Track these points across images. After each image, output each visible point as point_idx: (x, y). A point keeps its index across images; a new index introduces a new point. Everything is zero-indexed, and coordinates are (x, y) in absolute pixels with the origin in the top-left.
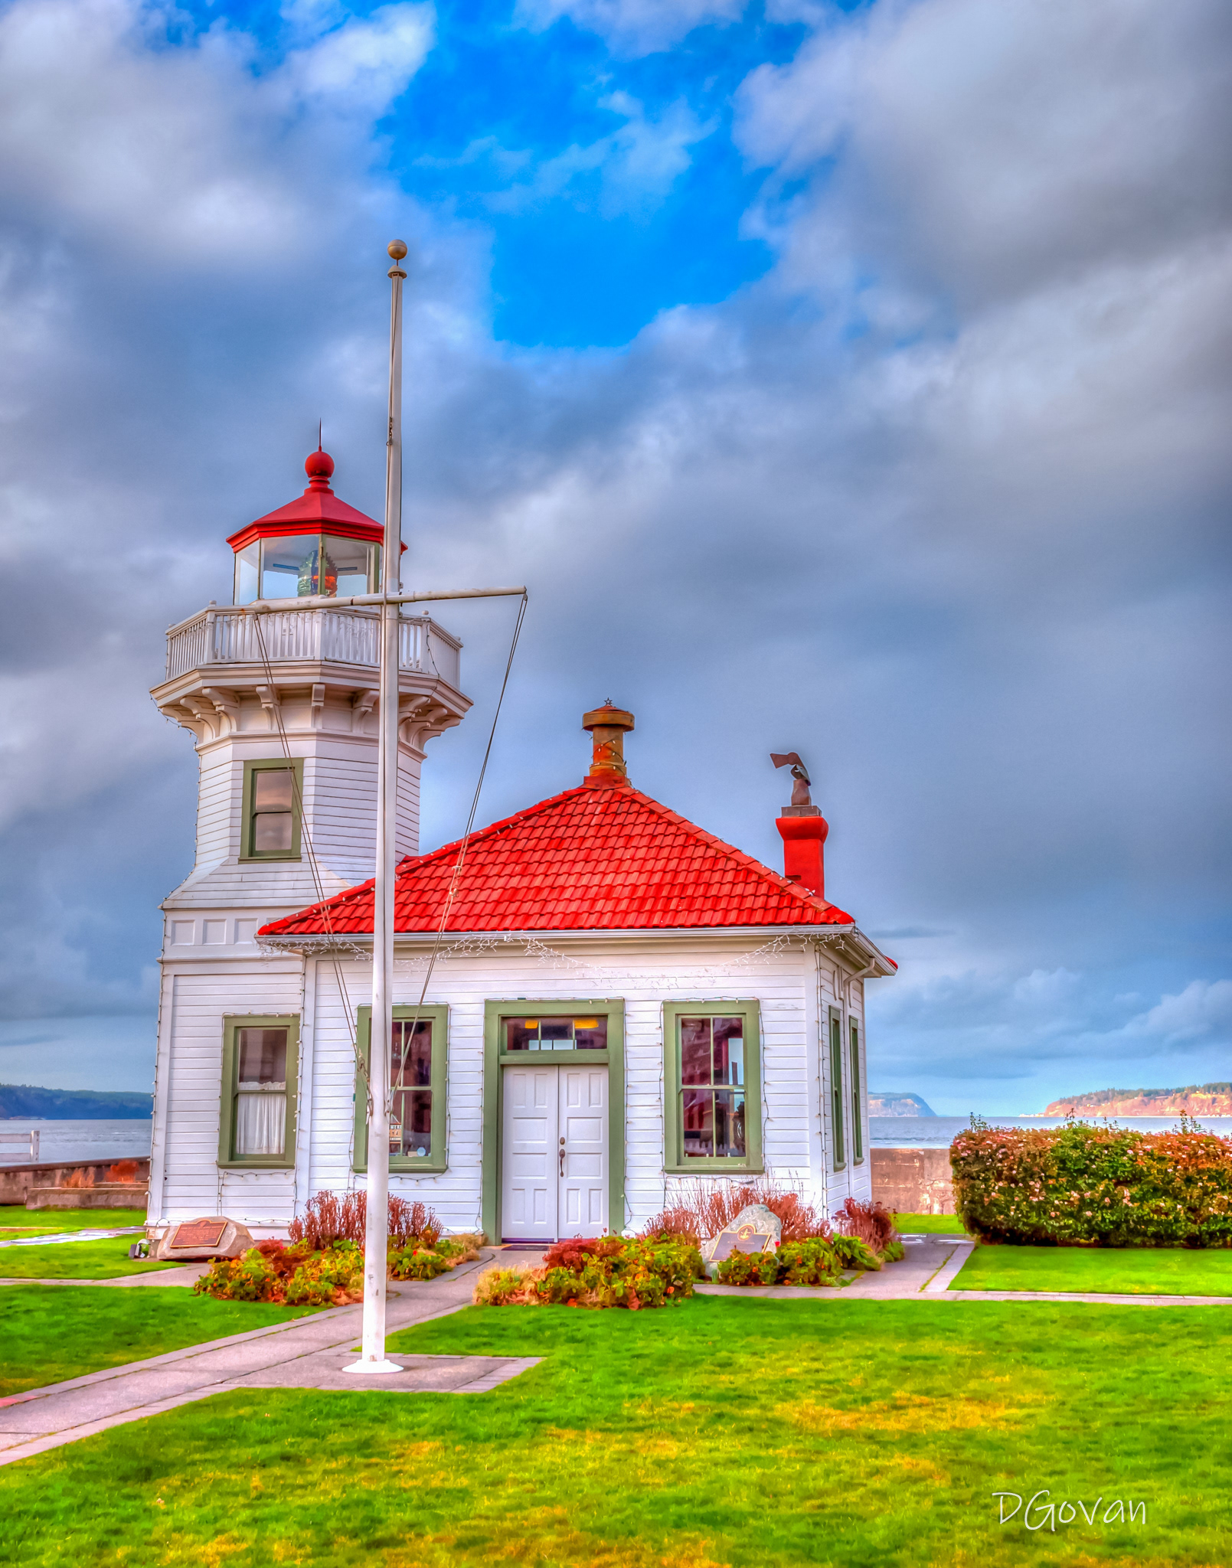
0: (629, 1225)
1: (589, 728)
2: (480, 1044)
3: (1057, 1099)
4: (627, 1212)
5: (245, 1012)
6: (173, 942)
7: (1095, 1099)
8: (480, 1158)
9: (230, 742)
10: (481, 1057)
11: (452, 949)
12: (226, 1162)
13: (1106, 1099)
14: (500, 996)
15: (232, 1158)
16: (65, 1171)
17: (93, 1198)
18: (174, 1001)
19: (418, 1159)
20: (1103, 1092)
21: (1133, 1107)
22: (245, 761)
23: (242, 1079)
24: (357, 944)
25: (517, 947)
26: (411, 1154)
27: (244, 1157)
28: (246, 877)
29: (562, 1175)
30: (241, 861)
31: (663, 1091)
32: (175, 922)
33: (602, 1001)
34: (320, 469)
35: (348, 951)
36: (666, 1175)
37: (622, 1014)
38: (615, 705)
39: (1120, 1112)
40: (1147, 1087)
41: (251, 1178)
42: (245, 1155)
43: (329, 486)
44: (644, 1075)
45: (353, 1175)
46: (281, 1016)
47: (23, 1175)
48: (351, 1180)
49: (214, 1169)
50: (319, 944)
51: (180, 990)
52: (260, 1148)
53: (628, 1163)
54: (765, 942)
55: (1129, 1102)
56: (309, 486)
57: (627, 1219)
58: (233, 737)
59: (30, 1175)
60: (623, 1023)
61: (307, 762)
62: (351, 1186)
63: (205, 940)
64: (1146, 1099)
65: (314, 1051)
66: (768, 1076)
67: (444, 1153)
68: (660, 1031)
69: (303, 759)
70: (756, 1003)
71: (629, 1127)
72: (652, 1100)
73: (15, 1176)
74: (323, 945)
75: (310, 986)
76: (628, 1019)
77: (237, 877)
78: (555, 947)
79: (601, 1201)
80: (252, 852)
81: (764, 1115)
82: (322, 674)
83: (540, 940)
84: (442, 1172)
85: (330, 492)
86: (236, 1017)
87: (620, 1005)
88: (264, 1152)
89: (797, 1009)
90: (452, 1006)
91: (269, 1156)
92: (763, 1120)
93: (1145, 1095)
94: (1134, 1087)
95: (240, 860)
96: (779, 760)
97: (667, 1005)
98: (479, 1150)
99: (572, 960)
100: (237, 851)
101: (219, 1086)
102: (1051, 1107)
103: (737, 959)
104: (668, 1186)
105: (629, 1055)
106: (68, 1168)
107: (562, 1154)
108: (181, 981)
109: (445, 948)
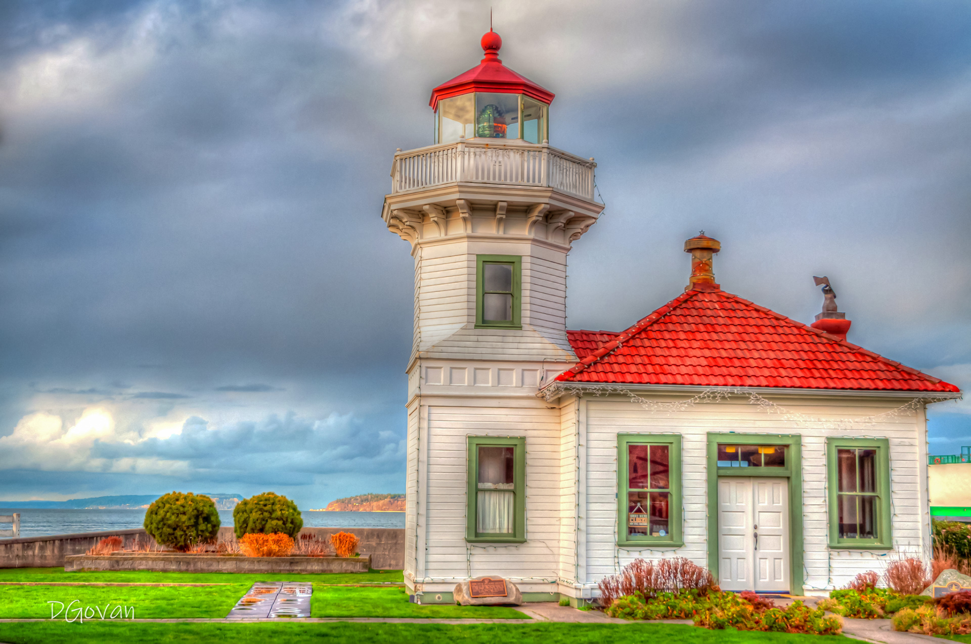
0: (806, 582)
1: (690, 250)
2: (704, 462)
3: (335, 499)
4: (805, 573)
5: (484, 434)
6: (426, 382)
7: (359, 500)
8: (705, 537)
9: (466, 240)
10: (705, 470)
11: (699, 397)
12: (473, 538)
13: (367, 500)
14: (717, 430)
15: (477, 535)
16: (41, 543)
17: (121, 563)
18: (429, 424)
19: (660, 538)
20: (365, 495)
21: (384, 505)
22: (477, 255)
23: (480, 481)
24: (631, 391)
25: (743, 398)
26: (655, 535)
27: (483, 535)
28: (480, 338)
29: (756, 549)
30: (477, 327)
31: (827, 495)
32: (427, 368)
33: (787, 436)
34: (492, 45)
35: (625, 395)
36: (830, 550)
37: (799, 444)
38: (707, 235)
39: (375, 508)
40: (393, 493)
41: (491, 550)
42: (483, 533)
43: (498, 57)
44: (815, 485)
45: (617, 548)
46: (511, 438)
47: (16, 546)
48: (616, 551)
49: (463, 543)
50: (604, 390)
51: (433, 417)
52: (494, 528)
53: (805, 542)
54: (907, 402)
55: (381, 502)
56: (484, 57)
57: (805, 577)
58: (469, 237)
59: (20, 546)
60: (799, 452)
61: (524, 259)
62: (616, 555)
63: (451, 382)
64: (392, 500)
65: (587, 463)
66: (895, 487)
67: (681, 533)
68: (824, 457)
69: (520, 257)
70: (886, 441)
71: (805, 518)
72: (820, 501)
73: (11, 547)
74: (607, 390)
75: (583, 418)
76: (803, 448)
77: (475, 338)
78: (770, 399)
79: (783, 566)
80: (484, 321)
81: (892, 512)
82: (550, 197)
83: (759, 394)
84: (680, 546)
85: (500, 62)
86: (477, 437)
87: (798, 438)
88: (498, 531)
89: (912, 445)
90: (683, 435)
91: (501, 535)
92: (892, 515)
93: (391, 498)
94: (385, 493)
95: (475, 326)
96: (818, 281)
97: (830, 440)
98: (705, 532)
99: (782, 408)
100: (474, 319)
101: (465, 485)
102: (331, 505)
103: (890, 412)
104: (831, 557)
105: (804, 472)
106: (43, 541)
107: (756, 536)
108: (434, 410)
109: (694, 396)
